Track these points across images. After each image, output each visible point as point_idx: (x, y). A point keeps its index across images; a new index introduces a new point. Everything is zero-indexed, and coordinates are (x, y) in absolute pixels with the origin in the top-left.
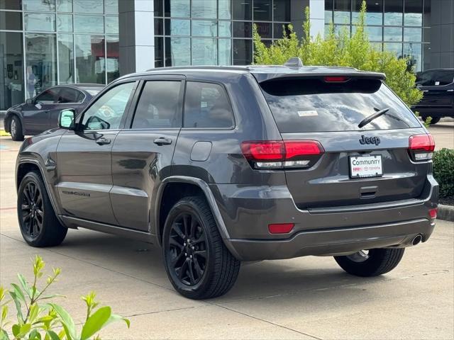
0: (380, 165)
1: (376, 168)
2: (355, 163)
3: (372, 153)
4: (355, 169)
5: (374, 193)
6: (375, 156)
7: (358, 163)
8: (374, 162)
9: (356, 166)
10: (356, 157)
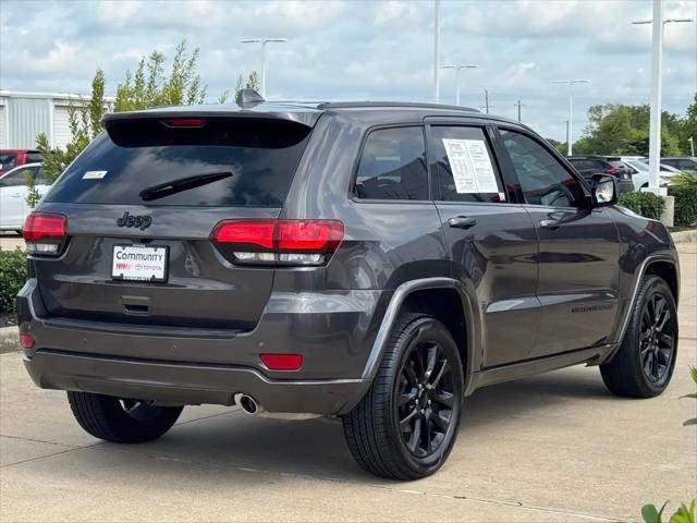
0: (161, 263)
1: (153, 268)
2: (120, 255)
3: (152, 243)
4: (119, 266)
5: (145, 308)
6: (156, 247)
7: (125, 257)
8: (153, 257)
9: (122, 261)
10: (124, 246)
